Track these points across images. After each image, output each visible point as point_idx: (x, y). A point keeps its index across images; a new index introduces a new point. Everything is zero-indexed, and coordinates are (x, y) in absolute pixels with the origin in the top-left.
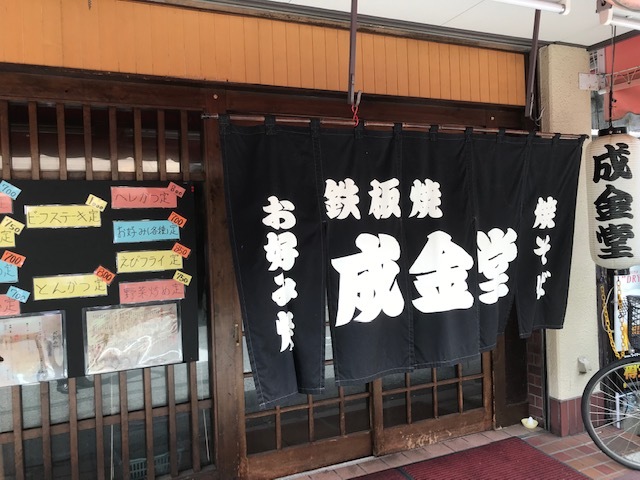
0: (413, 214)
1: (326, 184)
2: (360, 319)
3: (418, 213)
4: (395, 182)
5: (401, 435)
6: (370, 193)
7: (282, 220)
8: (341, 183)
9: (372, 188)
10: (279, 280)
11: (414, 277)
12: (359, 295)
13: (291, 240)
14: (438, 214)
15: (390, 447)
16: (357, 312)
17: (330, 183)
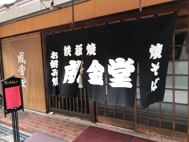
0: (87, 54)
1: (64, 47)
2: (69, 82)
3: (89, 54)
4: (81, 45)
5: (144, 128)
6: (75, 49)
7: (55, 57)
8: (67, 47)
9: (76, 48)
10: (53, 70)
11: (88, 73)
12: (69, 76)
13: (57, 61)
14: (95, 54)
15: (139, 130)
16: (68, 80)
17: (65, 47)
